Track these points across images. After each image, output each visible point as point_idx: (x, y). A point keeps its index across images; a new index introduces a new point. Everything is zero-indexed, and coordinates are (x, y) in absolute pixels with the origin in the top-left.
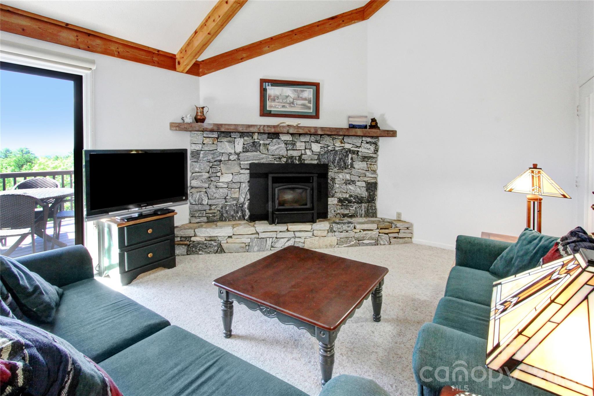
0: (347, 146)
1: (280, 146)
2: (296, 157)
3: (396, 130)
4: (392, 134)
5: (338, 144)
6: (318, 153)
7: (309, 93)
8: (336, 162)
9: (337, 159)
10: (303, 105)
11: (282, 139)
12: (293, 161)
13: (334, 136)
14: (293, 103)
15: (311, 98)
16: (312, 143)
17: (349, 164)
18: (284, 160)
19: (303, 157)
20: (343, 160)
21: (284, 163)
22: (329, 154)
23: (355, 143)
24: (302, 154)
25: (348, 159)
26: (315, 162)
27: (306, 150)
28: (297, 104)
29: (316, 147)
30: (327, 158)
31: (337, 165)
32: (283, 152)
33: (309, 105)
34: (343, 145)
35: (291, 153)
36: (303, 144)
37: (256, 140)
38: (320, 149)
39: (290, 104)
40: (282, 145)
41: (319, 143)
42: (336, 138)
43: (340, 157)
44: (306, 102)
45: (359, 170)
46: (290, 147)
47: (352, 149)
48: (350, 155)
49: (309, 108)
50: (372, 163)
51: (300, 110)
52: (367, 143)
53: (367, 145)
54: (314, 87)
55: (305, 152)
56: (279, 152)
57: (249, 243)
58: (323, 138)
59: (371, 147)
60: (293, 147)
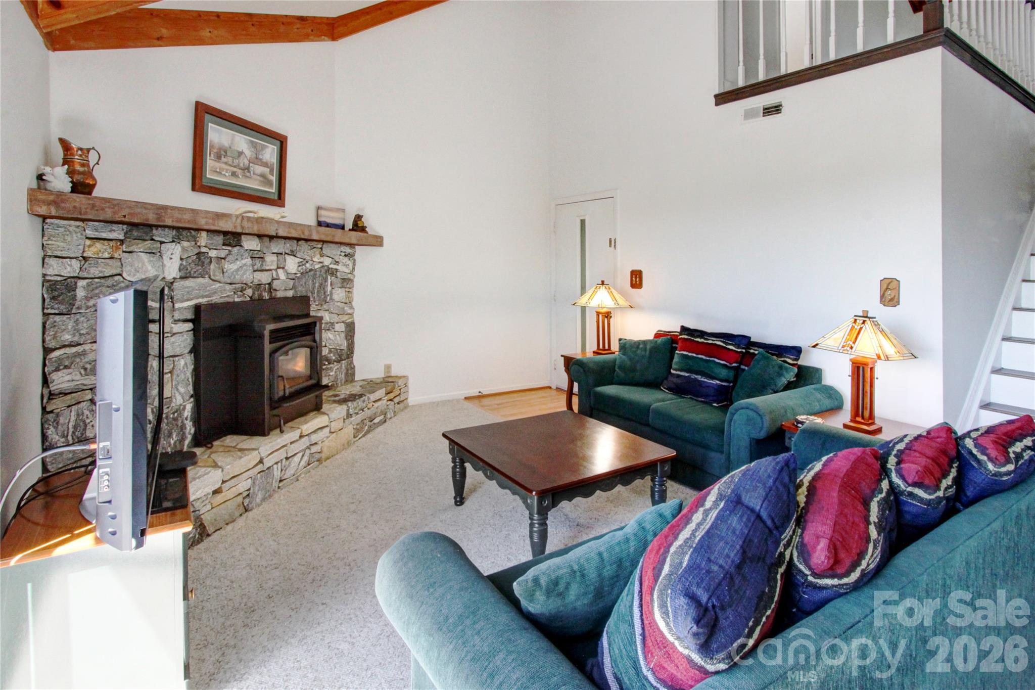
0: (327, 261)
1: (244, 262)
2: (265, 284)
3: (382, 235)
5: (316, 258)
6: (293, 276)
7: (270, 153)
8: (316, 291)
9: (317, 285)
10: (262, 176)
11: (246, 248)
12: (260, 295)
13: (312, 244)
14: (248, 169)
15: (274, 164)
16: (286, 255)
17: (329, 293)
18: (249, 292)
19: (276, 284)
20: (322, 286)
21: (249, 299)
22: (307, 277)
23: (334, 255)
24: (273, 279)
25: (327, 285)
26: (290, 294)
27: (278, 270)
28: (254, 174)
29: (292, 264)
30: (305, 283)
31: (318, 296)
32: (248, 276)
33: (271, 177)
34: (322, 259)
35: (259, 278)
36: (274, 258)
37: (204, 250)
38: (296, 268)
39: (243, 169)
40: (246, 260)
41: (295, 256)
42: (315, 246)
43: (321, 281)
44: (267, 170)
45: (339, 304)
46: (258, 265)
47: (331, 266)
48: (329, 277)
49: (270, 183)
50: (350, 290)
51: (259, 185)
52: (345, 256)
53: (346, 260)
54: (278, 143)
55: (277, 275)
56: (242, 276)
57: (249, 490)
58: (300, 246)
59: (350, 263)
60: (262, 265)
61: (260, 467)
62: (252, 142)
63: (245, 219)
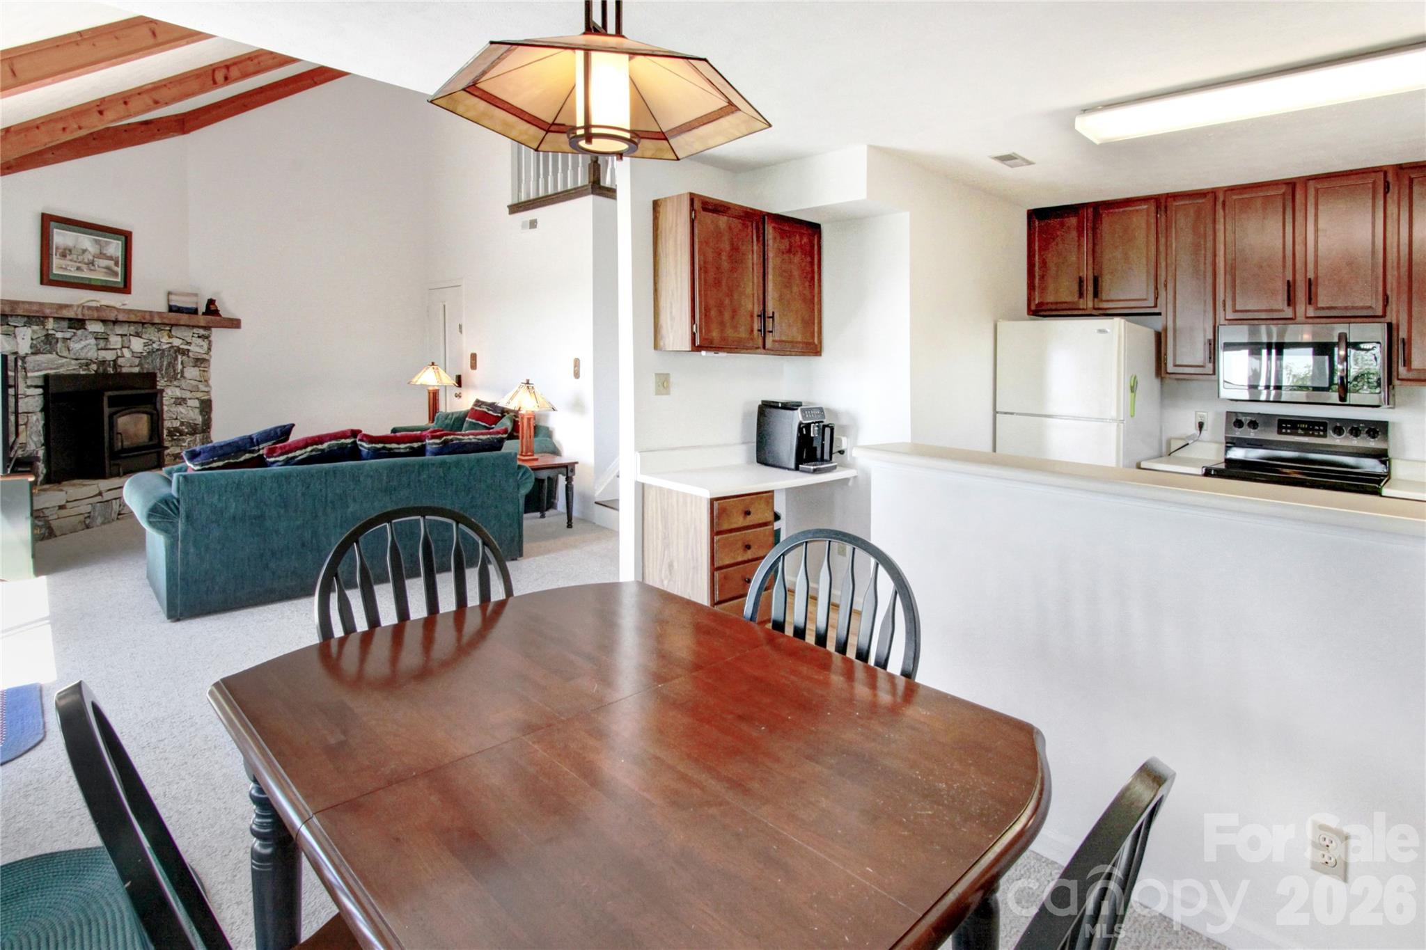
0: (177, 342)
1: (87, 342)
2: (109, 361)
3: (240, 318)
4: (235, 324)
5: (165, 339)
6: (139, 355)
7: (115, 247)
8: (164, 369)
9: (165, 363)
10: (108, 268)
11: (90, 330)
12: (105, 370)
13: (160, 326)
14: (92, 263)
15: (118, 257)
16: (131, 337)
17: (179, 371)
18: (94, 367)
19: (120, 361)
20: (172, 365)
21: (94, 372)
22: (154, 355)
23: (186, 337)
24: (118, 357)
25: (177, 364)
26: (136, 370)
27: (124, 349)
28: (99, 266)
29: (137, 345)
30: (152, 362)
31: (166, 373)
32: (92, 354)
33: (116, 269)
34: (171, 340)
35: (104, 355)
36: (119, 339)
37: (51, 332)
38: (142, 348)
39: (87, 264)
40: (91, 340)
41: (141, 337)
42: (162, 328)
43: (169, 360)
44: (111, 263)
45: (192, 382)
46: (102, 344)
47: (181, 347)
48: (179, 357)
49: (116, 274)
50: (206, 369)
51: (104, 276)
52: (199, 337)
53: (200, 341)
54: (123, 238)
55: (122, 353)
56: (87, 353)
57: (89, 513)
58: (146, 328)
59: (205, 344)
60: (106, 344)
61: (98, 499)
62: (96, 240)
63: (86, 308)
